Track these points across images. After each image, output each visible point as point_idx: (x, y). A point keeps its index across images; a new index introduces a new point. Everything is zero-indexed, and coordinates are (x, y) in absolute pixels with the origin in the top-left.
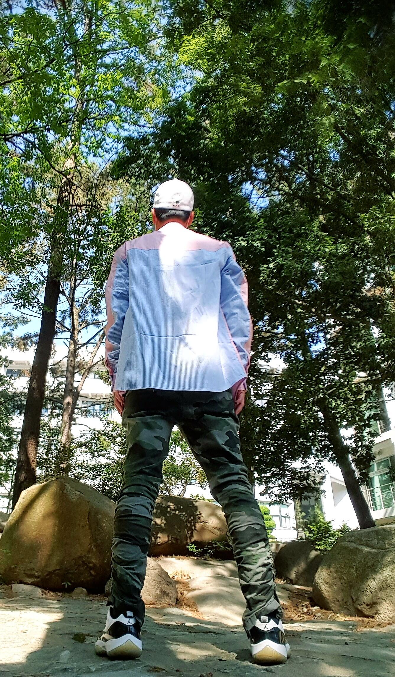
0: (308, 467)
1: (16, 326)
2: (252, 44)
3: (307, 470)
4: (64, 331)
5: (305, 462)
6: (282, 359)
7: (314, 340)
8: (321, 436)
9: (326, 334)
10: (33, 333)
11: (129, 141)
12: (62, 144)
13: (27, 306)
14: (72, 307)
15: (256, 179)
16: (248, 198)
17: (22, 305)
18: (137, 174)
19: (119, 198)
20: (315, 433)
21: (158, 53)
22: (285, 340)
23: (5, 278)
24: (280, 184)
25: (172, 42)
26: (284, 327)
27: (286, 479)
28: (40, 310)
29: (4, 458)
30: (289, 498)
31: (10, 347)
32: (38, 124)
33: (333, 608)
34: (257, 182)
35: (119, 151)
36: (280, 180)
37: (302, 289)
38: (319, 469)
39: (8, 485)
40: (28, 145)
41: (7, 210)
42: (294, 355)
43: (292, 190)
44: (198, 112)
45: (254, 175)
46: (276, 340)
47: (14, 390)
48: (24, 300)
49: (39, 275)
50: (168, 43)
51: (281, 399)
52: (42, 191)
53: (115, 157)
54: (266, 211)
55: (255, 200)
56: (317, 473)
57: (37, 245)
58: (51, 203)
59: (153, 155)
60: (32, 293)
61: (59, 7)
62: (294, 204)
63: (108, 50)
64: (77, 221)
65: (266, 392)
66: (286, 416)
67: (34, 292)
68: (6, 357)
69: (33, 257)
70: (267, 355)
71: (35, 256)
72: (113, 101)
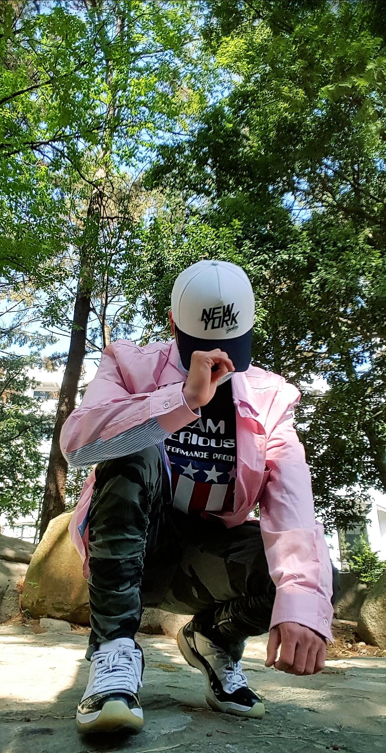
0: (353, 495)
1: (44, 346)
2: (294, 46)
3: (352, 498)
4: (95, 351)
5: (350, 490)
6: (326, 380)
7: (359, 360)
8: (367, 462)
9: (372, 353)
10: (61, 353)
11: (163, 149)
12: (92, 152)
13: (56, 325)
14: (103, 325)
15: (298, 190)
16: (290, 210)
17: (50, 323)
18: (172, 184)
19: (153, 210)
20: (360, 458)
21: (194, 56)
22: (328, 361)
23: (32, 294)
24: (323, 195)
25: (209, 44)
26: (327, 346)
27: (330, 508)
28: (69, 329)
29: (32, 485)
30: (332, 527)
31: (38, 367)
32: (68, 131)
33: (379, 644)
34: (299, 193)
35: (153, 160)
36: (323, 191)
37: (347, 306)
38: (365, 497)
39: (36, 514)
40: (57, 154)
41: (35, 223)
42: (338, 376)
43: (336, 201)
44: (235, 118)
45: (296, 185)
46: (319, 360)
47: (41, 414)
48: (52, 318)
49: (68, 291)
50: (205, 44)
51: (324, 422)
52: (72, 202)
53: (148, 166)
54: (309, 223)
55: (297, 212)
56: (362, 501)
57: (67, 260)
58: (81, 216)
59: (190, 164)
60: (61, 310)
61: (89, 8)
62: (338, 216)
63: (141, 54)
64: (108, 234)
65: (308, 416)
66: (330, 440)
67: (63, 309)
68: (34, 378)
69: (62, 273)
70: (309, 375)
71: (63, 271)
72: (147, 107)
